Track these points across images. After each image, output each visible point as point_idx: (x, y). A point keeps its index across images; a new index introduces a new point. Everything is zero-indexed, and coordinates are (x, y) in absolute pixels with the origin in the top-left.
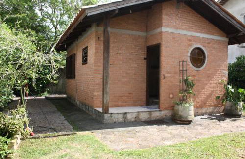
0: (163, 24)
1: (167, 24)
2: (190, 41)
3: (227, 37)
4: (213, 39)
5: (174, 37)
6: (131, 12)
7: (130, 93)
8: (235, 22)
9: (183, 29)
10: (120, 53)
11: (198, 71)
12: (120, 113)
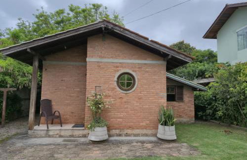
0: (88, 55)
1: (92, 55)
2: (117, 67)
3: (164, 60)
4: (145, 64)
5: (99, 65)
6: (65, 48)
7: (72, 113)
8: (158, 46)
9: (108, 58)
10: (64, 80)
11: (126, 93)
12: (43, 130)
